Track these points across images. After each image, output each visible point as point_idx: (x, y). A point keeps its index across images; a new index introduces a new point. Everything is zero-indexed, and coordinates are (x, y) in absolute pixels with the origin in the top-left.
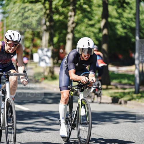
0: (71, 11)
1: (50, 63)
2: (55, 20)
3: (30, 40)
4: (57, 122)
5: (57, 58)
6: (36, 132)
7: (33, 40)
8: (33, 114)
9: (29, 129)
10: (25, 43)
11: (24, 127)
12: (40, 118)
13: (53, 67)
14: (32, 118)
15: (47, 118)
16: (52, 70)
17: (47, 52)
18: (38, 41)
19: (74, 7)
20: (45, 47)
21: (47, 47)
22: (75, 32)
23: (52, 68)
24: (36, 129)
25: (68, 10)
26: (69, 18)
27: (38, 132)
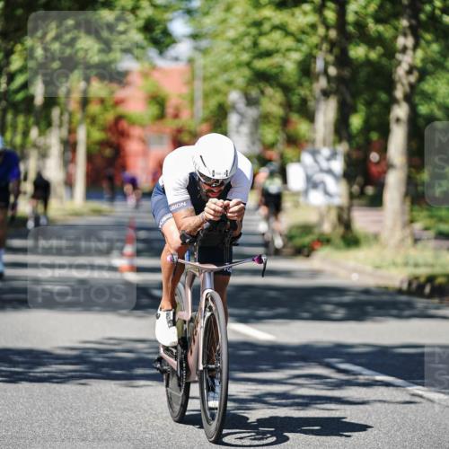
0: (405, 35)
1: (340, 196)
2: (357, 59)
3: (278, 121)
4: (361, 377)
5: (360, 179)
6: (296, 408)
7: (285, 122)
8: (287, 353)
9: (272, 400)
10: (260, 131)
11: (258, 393)
12: (309, 367)
13: (350, 208)
14: (282, 364)
15: (329, 366)
16: (345, 216)
17: (329, 159)
18: (302, 127)
19: (414, 22)
20: (325, 145)
21: (329, 146)
22: (417, 99)
23: (346, 211)
24: (297, 400)
25: (396, 29)
26: (399, 56)
27: (300, 408)
